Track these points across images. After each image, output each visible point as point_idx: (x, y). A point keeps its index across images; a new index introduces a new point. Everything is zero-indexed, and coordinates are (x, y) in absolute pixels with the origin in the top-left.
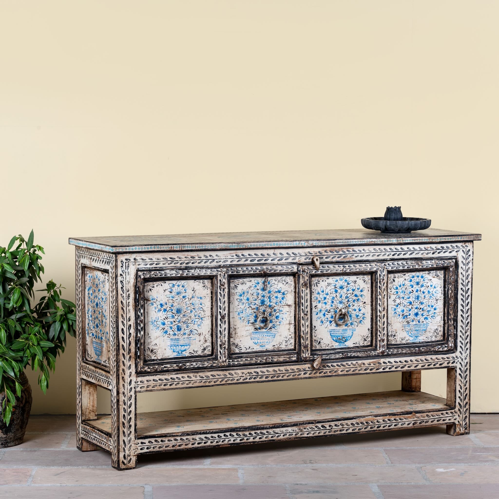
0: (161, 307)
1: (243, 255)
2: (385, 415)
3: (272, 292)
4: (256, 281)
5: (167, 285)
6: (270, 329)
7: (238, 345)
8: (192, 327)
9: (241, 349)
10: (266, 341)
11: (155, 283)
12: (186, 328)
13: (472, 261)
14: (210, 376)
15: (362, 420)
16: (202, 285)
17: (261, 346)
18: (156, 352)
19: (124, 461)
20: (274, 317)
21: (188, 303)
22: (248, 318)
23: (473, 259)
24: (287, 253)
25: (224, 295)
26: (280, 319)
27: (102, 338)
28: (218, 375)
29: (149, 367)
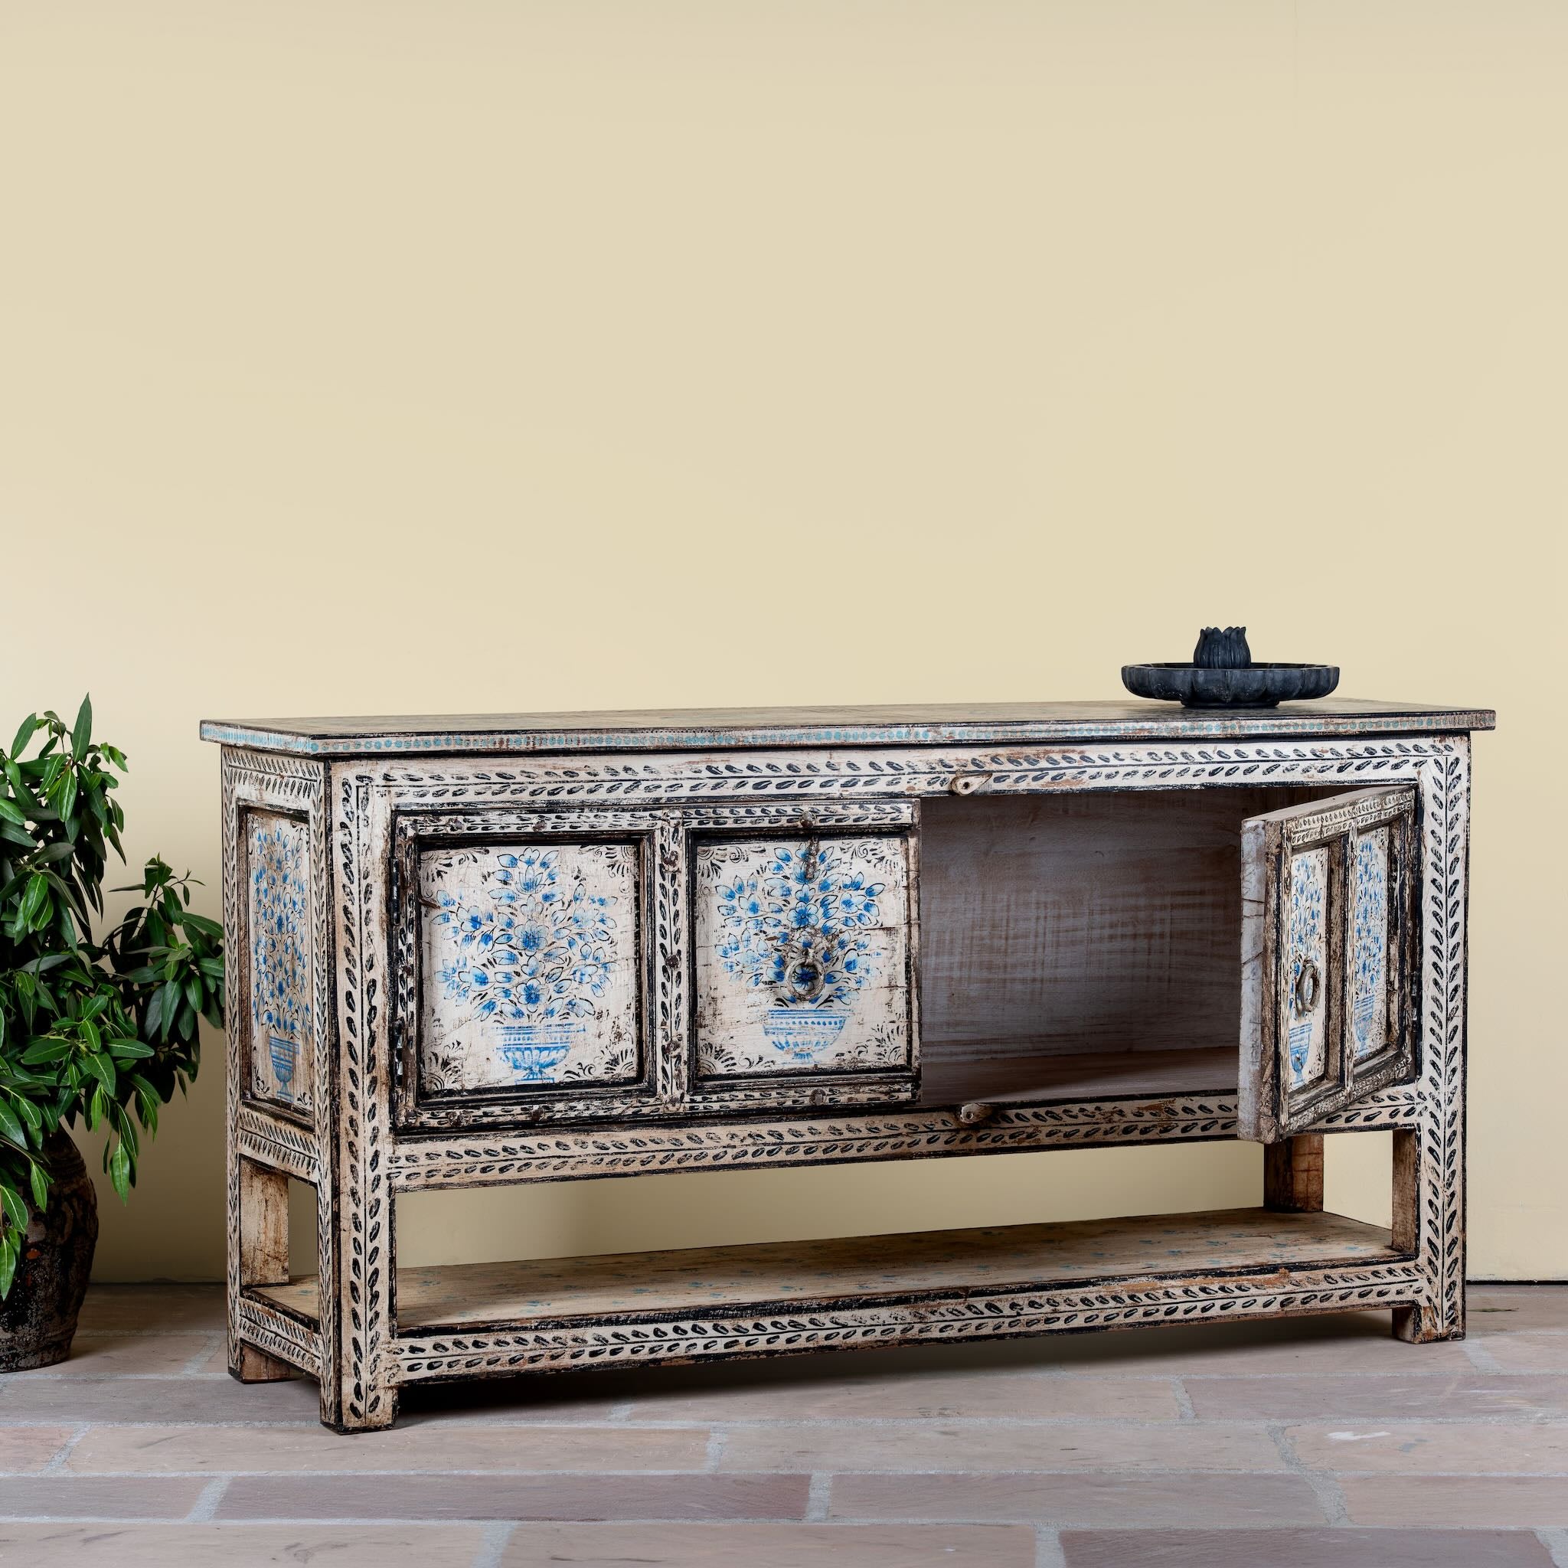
0: (474, 926)
1: (729, 768)
2: (1192, 1274)
3: (832, 888)
4: (779, 852)
5: (493, 859)
6: (826, 1001)
7: (723, 1051)
8: (575, 992)
9: (734, 1064)
10: (815, 1039)
11: (453, 852)
12: (555, 995)
13: (1465, 794)
14: (627, 1143)
15: (1117, 1288)
16: (604, 861)
17: (796, 1055)
18: (460, 1067)
19: (357, 1403)
20: (839, 966)
21: (561, 915)
22: (756, 966)
23: (1469, 790)
24: (872, 765)
25: (676, 892)
26: (859, 972)
27: (293, 1027)
28: (652, 1141)
29: (433, 1114)
